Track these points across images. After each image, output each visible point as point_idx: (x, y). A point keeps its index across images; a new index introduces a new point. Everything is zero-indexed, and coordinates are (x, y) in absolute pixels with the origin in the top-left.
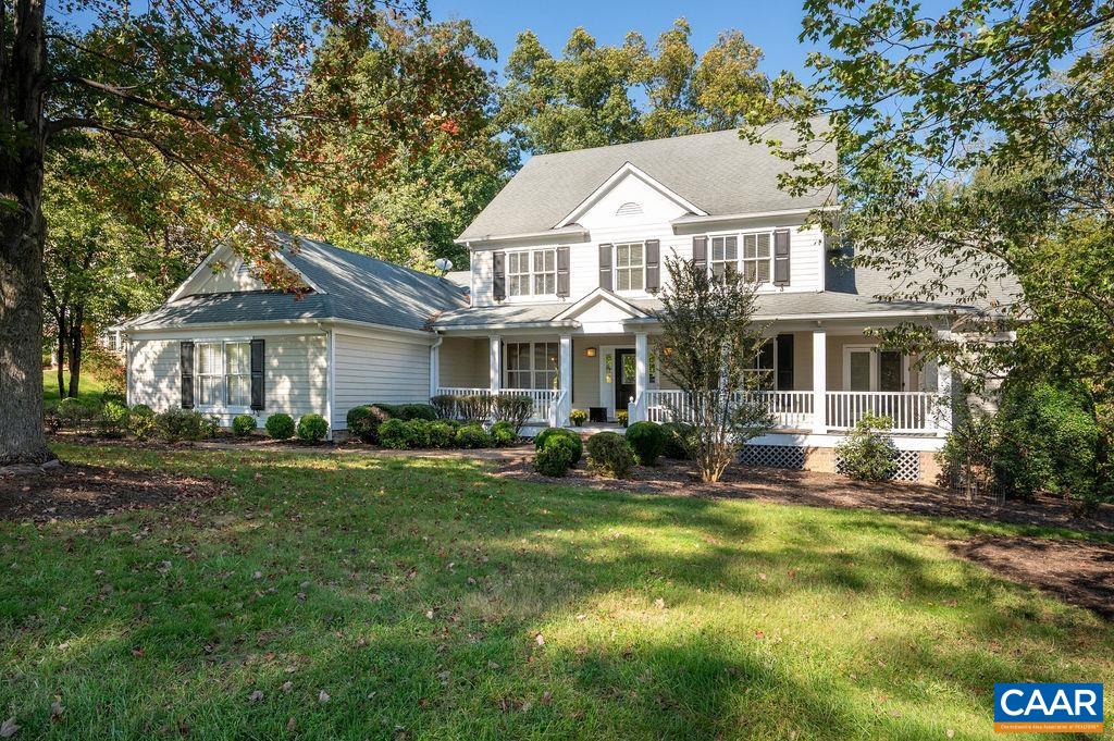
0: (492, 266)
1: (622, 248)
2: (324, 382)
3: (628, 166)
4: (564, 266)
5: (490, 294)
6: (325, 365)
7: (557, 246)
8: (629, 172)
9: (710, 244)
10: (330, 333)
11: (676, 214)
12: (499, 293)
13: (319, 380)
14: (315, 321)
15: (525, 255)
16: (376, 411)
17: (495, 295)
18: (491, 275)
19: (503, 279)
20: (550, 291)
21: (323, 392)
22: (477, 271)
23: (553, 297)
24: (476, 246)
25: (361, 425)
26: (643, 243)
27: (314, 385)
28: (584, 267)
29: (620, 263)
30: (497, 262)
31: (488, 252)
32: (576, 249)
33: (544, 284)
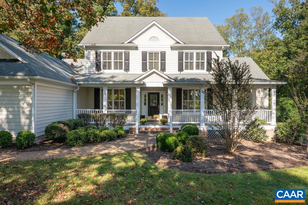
0: (95, 57)
1: (151, 54)
2: (31, 111)
3: (154, 22)
4: (127, 58)
5: (94, 68)
6: (31, 102)
7: (124, 51)
8: (154, 24)
9: (184, 54)
10: (34, 84)
11: (172, 43)
12: (98, 67)
13: (27, 111)
14: (26, 77)
15: (110, 53)
16: (62, 126)
17: (96, 69)
18: (95, 61)
19: (100, 62)
20: (121, 68)
21: (29, 117)
22: (88, 58)
23: (122, 71)
24: (87, 48)
25: (55, 134)
26: (159, 53)
27: (24, 112)
28: (136, 59)
29: (150, 59)
30: (97, 55)
31: (93, 51)
32: (132, 53)
33: (118, 66)
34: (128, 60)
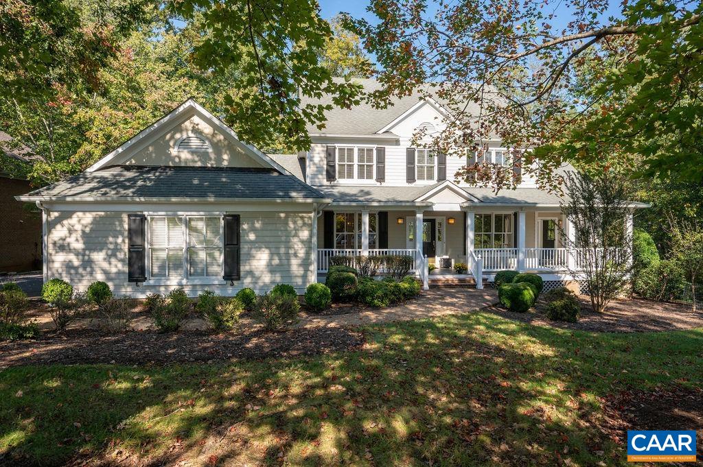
0: (325, 155)
1: (421, 152)
3: (427, 99)
4: (381, 160)
5: (323, 177)
7: (376, 146)
8: (427, 102)
12: (331, 176)
15: (351, 150)
17: (327, 177)
19: (334, 166)
20: (370, 177)
23: (373, 182)
26: (435, 150)
28: (396, 160)
29: (419, 162)
30: (330, 154)
31: (319, 145)
32: (389, 149)
33: (364, 172)
34: (383, 162)
